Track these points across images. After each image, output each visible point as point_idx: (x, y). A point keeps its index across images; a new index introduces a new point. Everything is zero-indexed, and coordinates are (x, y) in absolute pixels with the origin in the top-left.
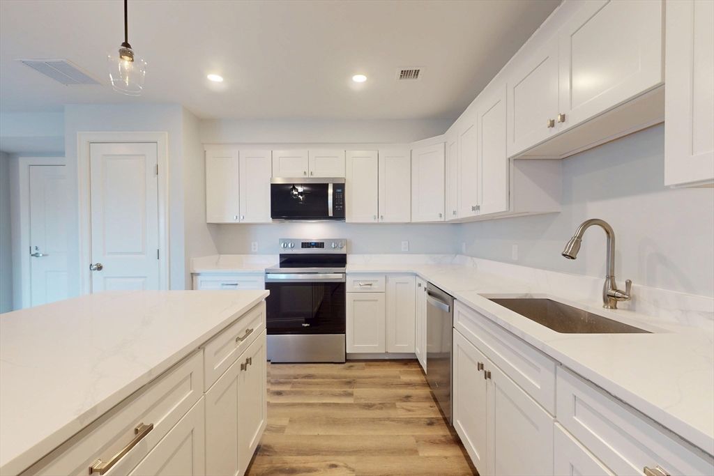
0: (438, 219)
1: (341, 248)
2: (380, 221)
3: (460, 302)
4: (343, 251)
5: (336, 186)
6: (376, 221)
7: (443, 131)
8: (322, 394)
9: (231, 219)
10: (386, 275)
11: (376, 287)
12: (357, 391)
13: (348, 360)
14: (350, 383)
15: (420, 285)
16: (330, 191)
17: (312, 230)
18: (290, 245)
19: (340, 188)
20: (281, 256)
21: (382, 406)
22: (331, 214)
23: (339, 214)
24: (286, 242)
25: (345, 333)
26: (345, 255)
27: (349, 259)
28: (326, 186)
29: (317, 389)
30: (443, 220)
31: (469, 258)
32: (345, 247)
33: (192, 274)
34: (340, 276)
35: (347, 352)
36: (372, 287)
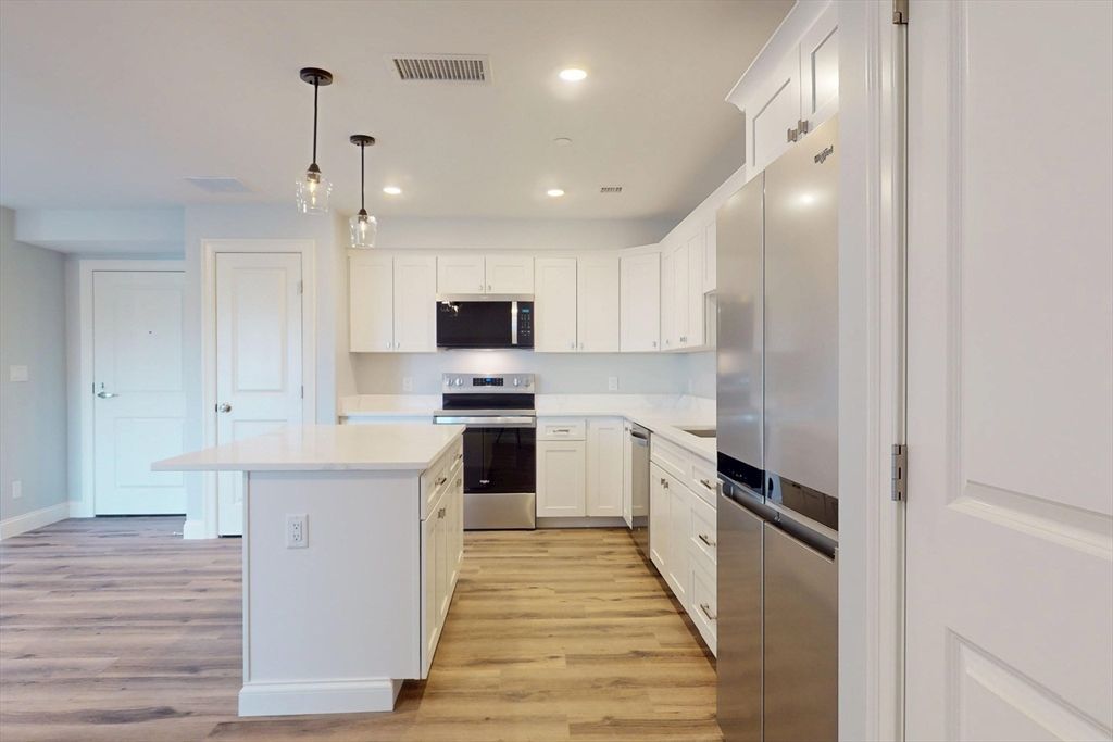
0: (652, 349)
1: (527, 386)
2: (579, 350)
3: (658, 435)
4: (529, 391)
5: (521, 305)
6: (574, 351)
7: (657, 239)
8: (510, 551)
9: (383, 346)
10: (587, 418)
11: (573, 434)
12: (550, 549)
13: (539, 526)
14: (543, 544)
15: (627, 429)
16: (515, 310)
17: (487, 362)
18: (457, 382)
19: (527, 307)
20: (445, 396)
21: (580, 558)
22: (515, 341)
23: (526, 342)
24: (451, 378)
25: (534, 492)
26: (532, 396)
27: (538, 401)
28: (509, 305)
29: (505, 548)
30: (657, 349)
31: (693, 398)
32: (532, 385)
33: (340, 417)
34: (529, 420)
35: (538, 516)
36: (570, 433)
